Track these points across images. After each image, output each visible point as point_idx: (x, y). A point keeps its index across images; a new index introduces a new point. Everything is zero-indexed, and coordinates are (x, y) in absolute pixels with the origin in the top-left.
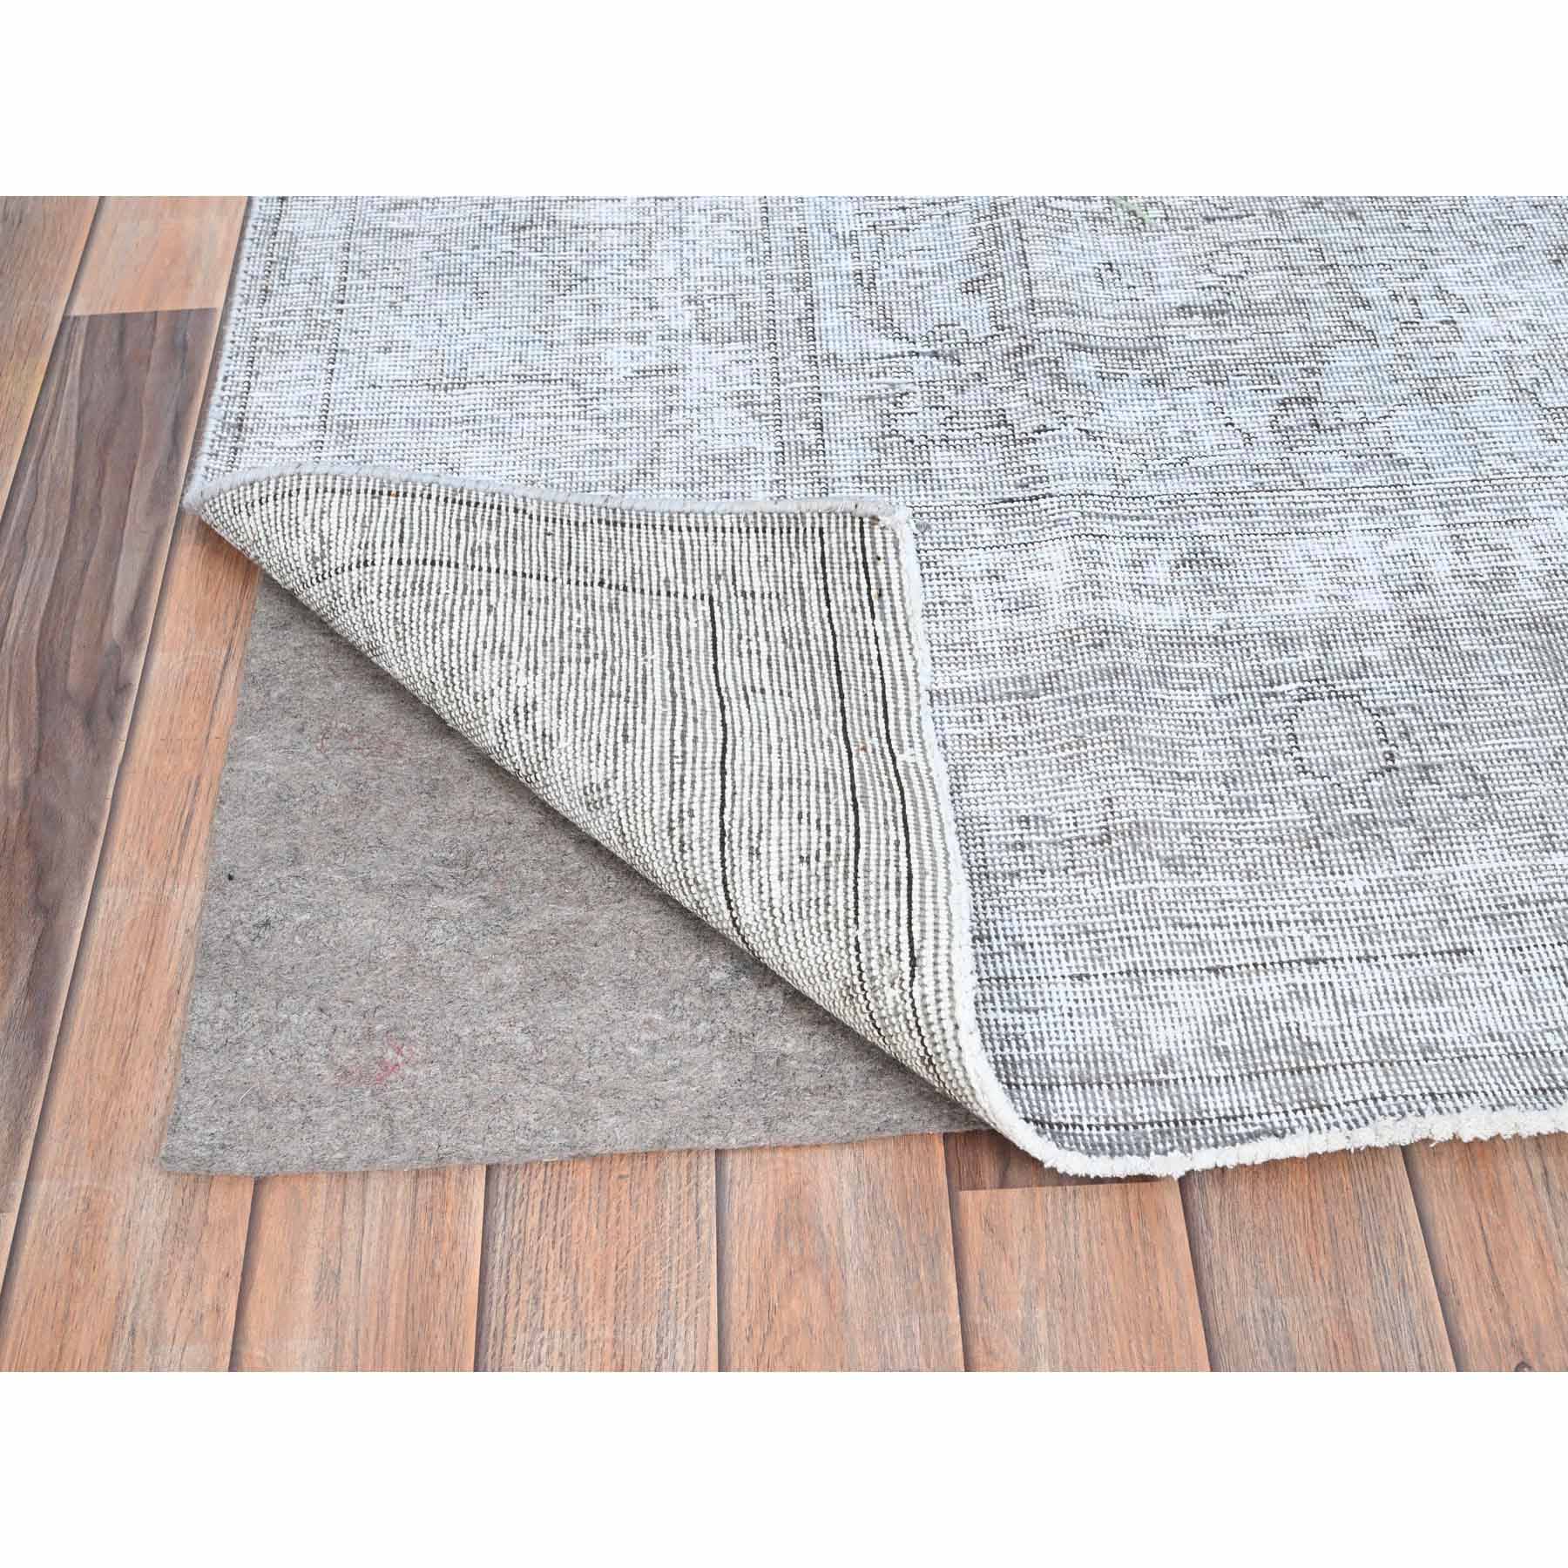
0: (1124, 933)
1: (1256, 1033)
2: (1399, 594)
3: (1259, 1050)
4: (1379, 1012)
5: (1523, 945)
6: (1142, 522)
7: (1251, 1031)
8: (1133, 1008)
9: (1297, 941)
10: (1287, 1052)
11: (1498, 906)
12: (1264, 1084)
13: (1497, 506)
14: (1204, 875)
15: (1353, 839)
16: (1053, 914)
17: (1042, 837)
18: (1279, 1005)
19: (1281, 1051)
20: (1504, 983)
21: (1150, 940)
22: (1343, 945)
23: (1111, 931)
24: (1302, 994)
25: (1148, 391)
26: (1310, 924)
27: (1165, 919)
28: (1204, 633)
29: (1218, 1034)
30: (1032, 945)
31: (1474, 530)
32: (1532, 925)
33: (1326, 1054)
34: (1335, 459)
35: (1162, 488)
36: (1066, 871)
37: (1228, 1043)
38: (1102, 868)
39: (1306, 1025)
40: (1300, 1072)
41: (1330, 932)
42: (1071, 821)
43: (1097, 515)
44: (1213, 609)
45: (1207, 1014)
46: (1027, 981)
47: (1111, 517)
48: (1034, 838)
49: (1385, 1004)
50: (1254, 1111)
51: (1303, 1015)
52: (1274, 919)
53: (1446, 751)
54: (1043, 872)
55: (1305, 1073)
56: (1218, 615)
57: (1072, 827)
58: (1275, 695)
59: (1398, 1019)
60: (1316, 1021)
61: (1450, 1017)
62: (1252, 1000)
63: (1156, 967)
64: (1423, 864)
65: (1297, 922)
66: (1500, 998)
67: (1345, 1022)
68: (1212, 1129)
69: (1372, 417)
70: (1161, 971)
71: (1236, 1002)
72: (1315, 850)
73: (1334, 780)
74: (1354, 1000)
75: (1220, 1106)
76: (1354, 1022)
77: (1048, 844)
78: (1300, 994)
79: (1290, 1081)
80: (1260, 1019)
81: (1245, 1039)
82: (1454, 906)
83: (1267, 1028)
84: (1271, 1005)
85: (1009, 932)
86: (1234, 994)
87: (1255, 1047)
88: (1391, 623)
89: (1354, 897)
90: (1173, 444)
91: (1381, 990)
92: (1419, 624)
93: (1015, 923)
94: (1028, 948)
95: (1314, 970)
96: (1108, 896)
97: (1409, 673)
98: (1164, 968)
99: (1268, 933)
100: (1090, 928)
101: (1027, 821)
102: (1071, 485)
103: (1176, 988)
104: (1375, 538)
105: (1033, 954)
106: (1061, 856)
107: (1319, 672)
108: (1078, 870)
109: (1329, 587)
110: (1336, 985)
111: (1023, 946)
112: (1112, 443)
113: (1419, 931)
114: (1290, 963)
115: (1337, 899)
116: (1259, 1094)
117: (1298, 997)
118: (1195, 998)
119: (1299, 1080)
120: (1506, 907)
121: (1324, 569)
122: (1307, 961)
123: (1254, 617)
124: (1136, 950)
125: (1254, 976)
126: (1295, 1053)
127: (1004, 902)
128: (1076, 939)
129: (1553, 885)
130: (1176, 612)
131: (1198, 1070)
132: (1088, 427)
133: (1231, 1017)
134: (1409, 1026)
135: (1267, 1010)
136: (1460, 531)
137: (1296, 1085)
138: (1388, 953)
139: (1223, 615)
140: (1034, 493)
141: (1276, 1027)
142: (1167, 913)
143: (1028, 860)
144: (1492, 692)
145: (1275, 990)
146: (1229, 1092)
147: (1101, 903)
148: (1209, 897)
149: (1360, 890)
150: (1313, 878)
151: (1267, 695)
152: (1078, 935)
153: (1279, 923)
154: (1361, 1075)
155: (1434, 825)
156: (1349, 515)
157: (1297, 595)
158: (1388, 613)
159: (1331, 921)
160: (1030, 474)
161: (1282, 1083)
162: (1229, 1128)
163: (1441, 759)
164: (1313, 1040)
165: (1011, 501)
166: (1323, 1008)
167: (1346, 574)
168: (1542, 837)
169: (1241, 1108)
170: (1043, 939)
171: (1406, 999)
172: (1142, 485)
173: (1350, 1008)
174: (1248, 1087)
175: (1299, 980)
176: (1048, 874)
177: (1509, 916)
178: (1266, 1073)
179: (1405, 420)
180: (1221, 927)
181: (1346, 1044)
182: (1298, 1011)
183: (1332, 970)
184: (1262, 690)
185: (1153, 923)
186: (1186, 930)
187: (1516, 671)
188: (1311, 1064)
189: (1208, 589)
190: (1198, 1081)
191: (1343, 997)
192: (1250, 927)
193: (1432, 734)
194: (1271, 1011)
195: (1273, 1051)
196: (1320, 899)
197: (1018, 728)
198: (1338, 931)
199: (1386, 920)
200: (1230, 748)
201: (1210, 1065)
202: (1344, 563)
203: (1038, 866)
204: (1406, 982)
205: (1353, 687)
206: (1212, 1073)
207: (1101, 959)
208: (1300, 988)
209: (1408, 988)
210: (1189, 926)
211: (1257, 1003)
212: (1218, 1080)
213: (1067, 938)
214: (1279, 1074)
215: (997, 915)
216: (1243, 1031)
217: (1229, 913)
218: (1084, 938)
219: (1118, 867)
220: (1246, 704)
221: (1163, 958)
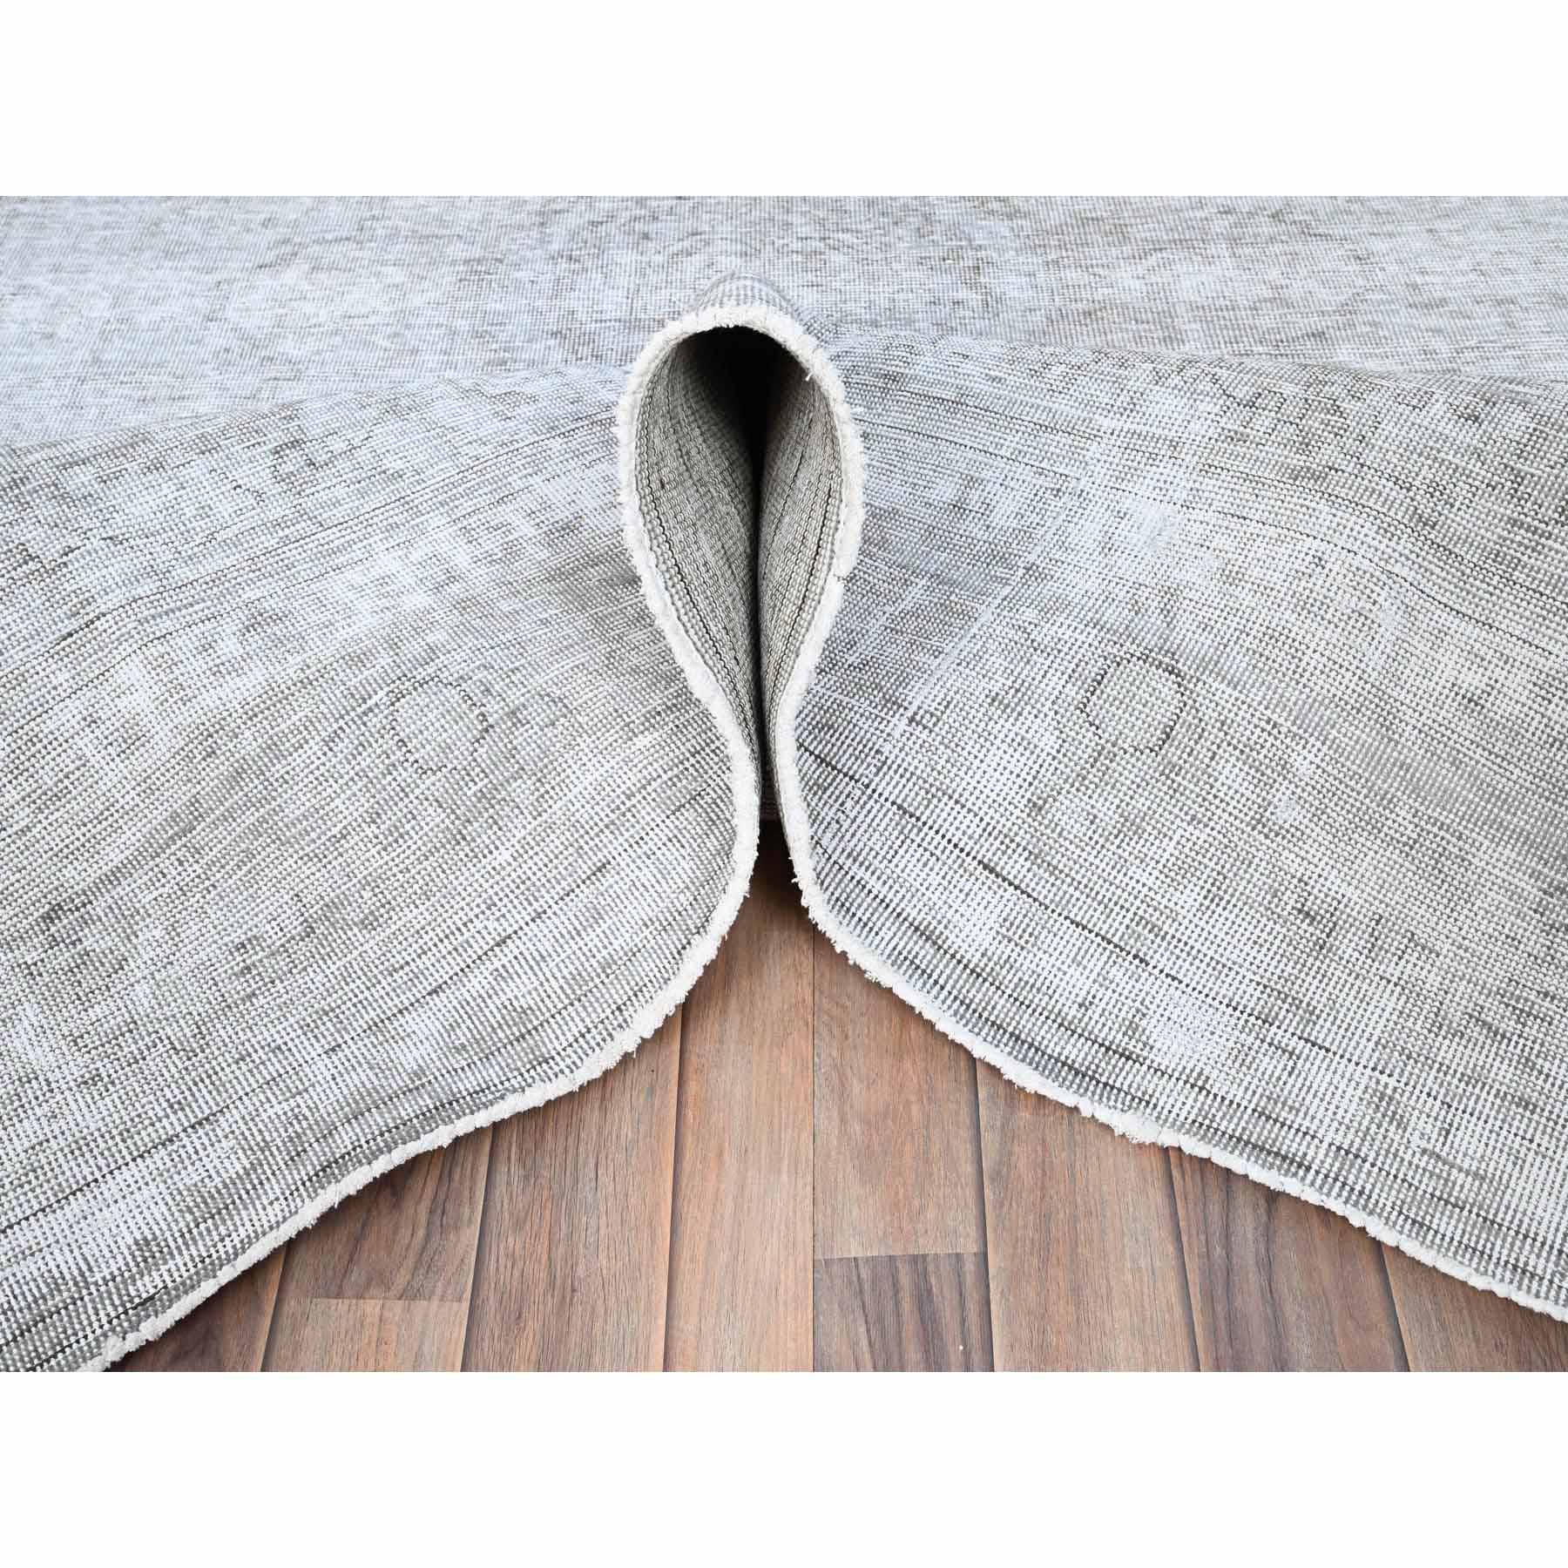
0: (355, 1000)
1: (482, 1023)
2: (438, 588)
3: (489, 1035)
4: (563, 956)
5: (643, 834)
6: (196, 607)
7: (477, 1022)
8: (382, 1051)
9: (484, 932)
10: (509, 1026)
11: (613, 811)
12: (500, 1059)
13: (486, 490)
14: (395, 918)
15: (486, 815)
16: (294, 1012)
17: (261, 954)
18: (491, 992)
19: (505, 1027)
20: (641, 875)
21: (377, 996)
22: (518, 917)
23: (344, 1003)
24: (505, 974)
25: (151, 478)
26: (488, 912)
27: (381, 973)
28: (290, 683)
29: (453, 1037)
30: (286, 1044)
31: (475, 518)
32: (643, 812)
33: (538, 1013)
34: (340, 491)
35: (201, 569)
36: (291, 972)
37: (463, 1040)
38: (317, 956)
39: (516, 997)
40: (523, 1038)
41: (504, 910)
42: (277, 929)
43: (153, 617)
44: (289, 658)
45: (440, 1027)
46: (291, 1072)
47: (167, 613)
48: (254, 958)
49: (566, 946)
50: (497, 1081)
51: (511, 990)
52: (460, 924)
53: (524, 690)
54: (273, 982)
55: (527, 1037)
56: (294, 660)
57: (280, 934)
58: (371, 710)
59: (579, 953)
60: (521, 990)
61: (613, 927)
62: (469, 999)
63: (389, 1013)
64: (545, 806)
65: (477, 916)
66: (642, 889)
67: (542, 978)
68: (467, 1104)
69: (356, 442)
70: (394, 1015)
71: (458, 1007)
72: (463, 843)
73: (450, 766)
74: (543, 957)
75: (468, 1086)
76: (548, 975)
77: (267, 957)
78: (501, 975)
79: (519, 1048)
80: (481, 1011)
81: (475, 1032)
82: (582, 831)
83: (488, 1014)
84: (485, 996)
85: (263, 1043)
86: (455, 1002)
87: (484, 1034)
88: (441, 612)
89: (509, 869)
90: (195, 524)
91: (558, 936)
92: (462, 605)
93: (266, 1033)
94: (284, 1048)
95: (505, 949)
96: (331, 976)
97: (470, 641)
98: (395, 1011)
99: (460, 939)
100: (327, 1008)
101: (244, 946)
102: (117, 597)
103: (410, 1021)
104: (400, 553)
105: (290, 1050)
106: (282, 963)
107: (398, 672)
108: (300, 967)
109: (379, 603)
110: (526, 953)
111: (279, 1048)
112: (138, 541)
113: (566, 869)
114: (486, 954)
115: (497, 878)
116: (497, 1068)
117: (503, 978)
118: (427, 1021)
119: (525, 1045)
120: (618, 808)
121: (368, 591)
122: (498, 945)
123: (325, 649)
124: (369, 1008)
125: (465, 980)
126: (515, 1024)
127: (251, 1022)
128: (319, 1022)
129: (645, 767)
130: (259, 675)
131: (445, 1067)
132: (111, 534)
133: (460, 1021)
134: (588, 954)
135: (484, 1001)
136: (465, 523)
137: (523, 1049)
138: (551, 902)
139: (299, 659)
140: (86, 618)
141: (495, 1011)
142: (381, 967)
143: (257, 978)
144: (540, 632)
145: (484, 982)
146: (473, 1074)
147: (328, 985)
148: (406, 934)
149: (511, 860)
150: (473, 870)
151: (365, 714)
152: (321, 1019)
153: (465, 925)
154: (568, 1018)
155: (540, 764)
156: (371, 540)
157: (354, 618)
158: (434, 606)
159: (501, 900)
160: (75, 600)
161: (512, 1052)
162: (479, 1098)
163: (522, 699)
164: (525, 1006)
165: (70, 635)
166: (524, 977)
167: (388, 589)
168: (622, 729)
169: (485, 1082)
170: (293, 1035)
171: (579, 934)
172: (183, 573)
173: (542, 964)
174: (487, 1065)
175: (497, 964)
176: (277, 982)
177: (624, 815)
178: (498, 1050)
179: (384, 435)
180: (425, 953)
181: (549, 997)
182: (507, 989)
183: (518, 942)
184: (359, 710)
185: (374, 981)
186: (401, 972)
187: (552, 612)
188: (530, 1027)
189: (279, 642)
190: (447, 1076)
191: (534, 959)
192: (446, 941)
193: (507, 680)
194: (488, 1001)
195: (499, 1031)
196: (486, 886)
197: (196, 866)
198: (510, 905)
199: (539, 874)
200: (360, 784)
201: (453, 1061)
202: (383, 581)
203: (267, 980)
204: (573, 918)
205: (430, 671)
206: (456, 1066)
207: (345, 1029)
208: (501, 970)
209: (576, 923)
210: (402, 968)
211: (475, 999)
212: (463, 1069)
213: (312, 1025)
214: (509, 1047)
215: (250, 1034)
216: (472, 1026)
217: (426, 938)
218: (325, 1019)
219: (328, 949)
220: (352, 732)
221: (391, 1006)
